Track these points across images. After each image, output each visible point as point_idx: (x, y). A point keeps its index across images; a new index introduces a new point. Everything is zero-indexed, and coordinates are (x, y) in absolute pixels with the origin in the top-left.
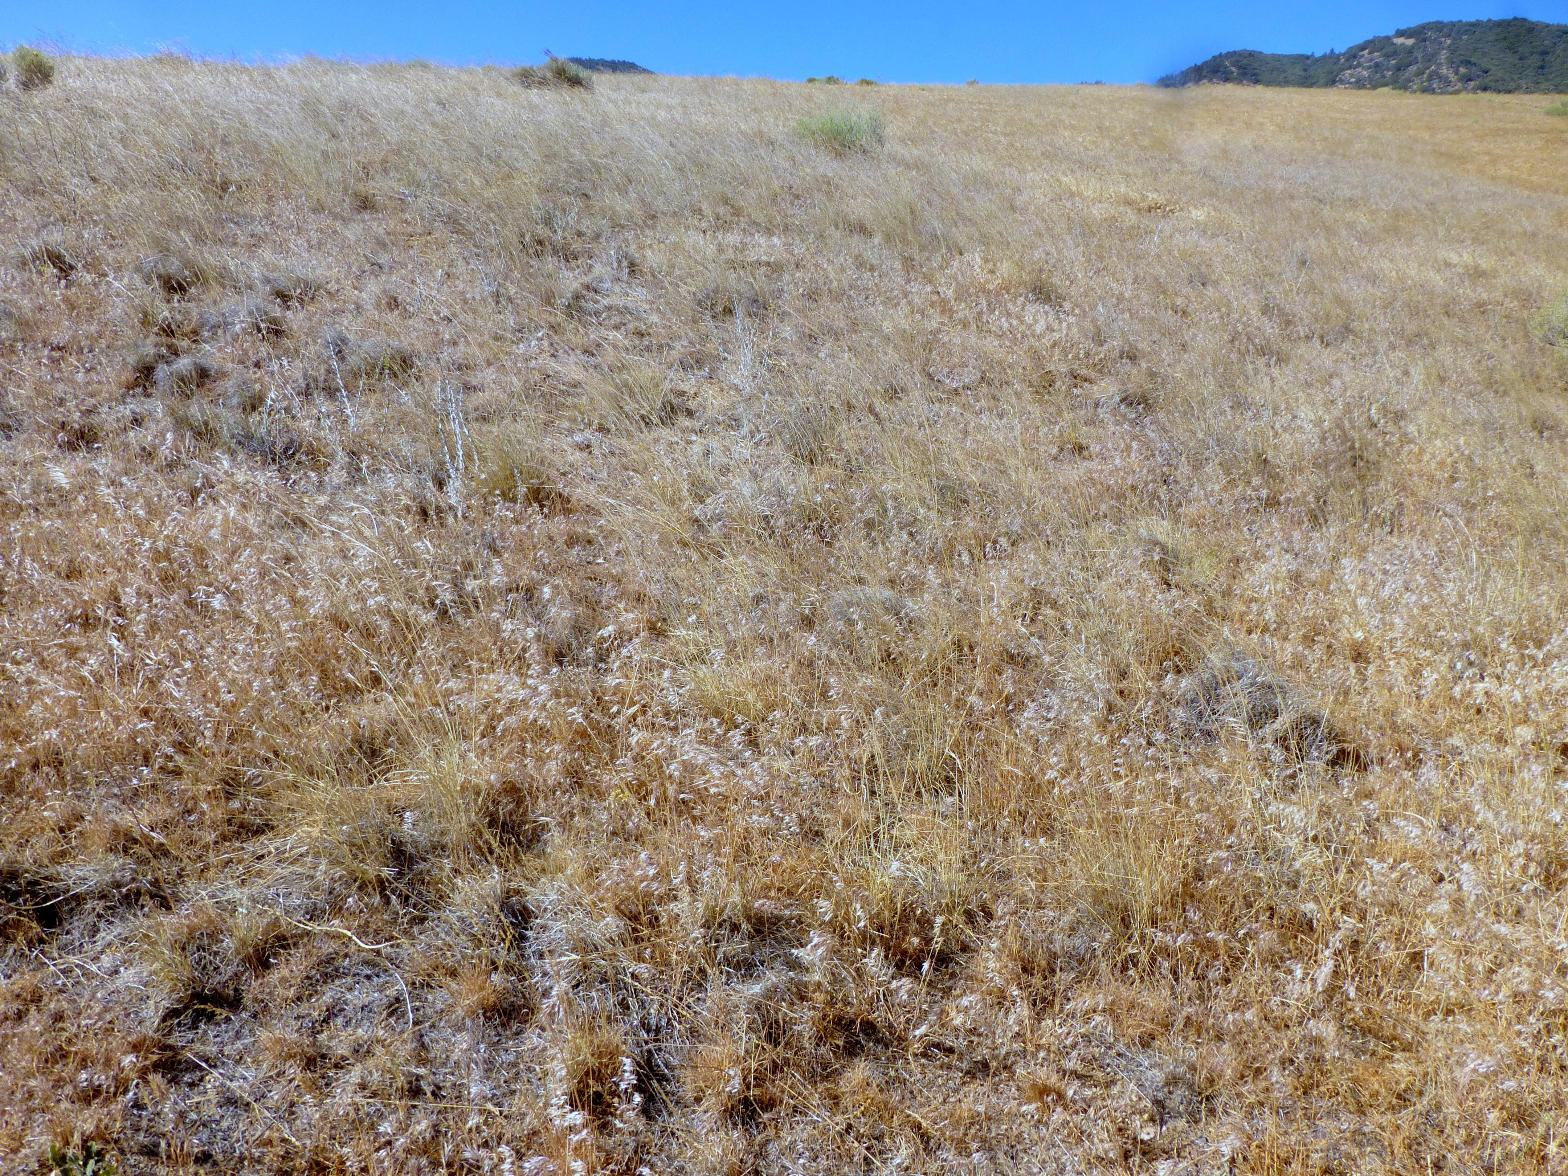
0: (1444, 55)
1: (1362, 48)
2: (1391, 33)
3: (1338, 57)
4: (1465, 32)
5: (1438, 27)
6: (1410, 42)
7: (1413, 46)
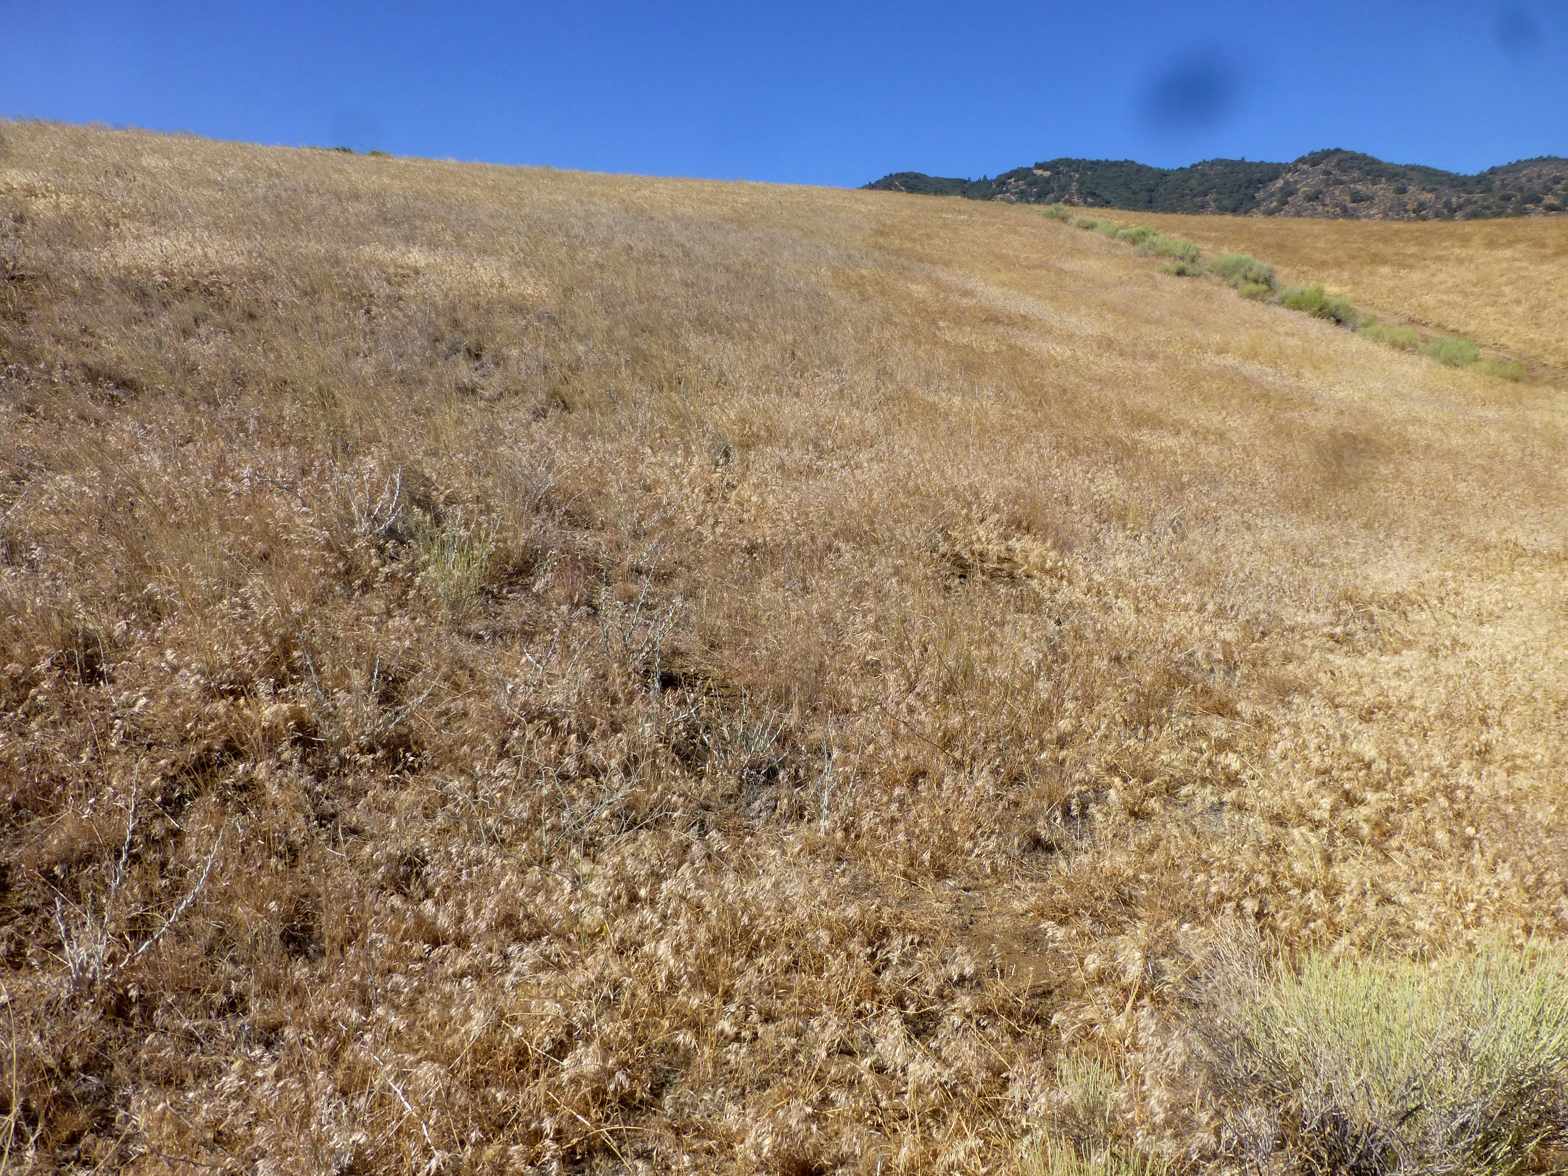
0: (1074, 186)
1: (1009, 176)
2: (1031, 165)
3: (990, 183)
4: (1090, 169)
5: (1068, 162)
6: (1047, 174)
7: (1050, 178)
